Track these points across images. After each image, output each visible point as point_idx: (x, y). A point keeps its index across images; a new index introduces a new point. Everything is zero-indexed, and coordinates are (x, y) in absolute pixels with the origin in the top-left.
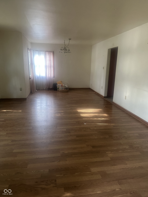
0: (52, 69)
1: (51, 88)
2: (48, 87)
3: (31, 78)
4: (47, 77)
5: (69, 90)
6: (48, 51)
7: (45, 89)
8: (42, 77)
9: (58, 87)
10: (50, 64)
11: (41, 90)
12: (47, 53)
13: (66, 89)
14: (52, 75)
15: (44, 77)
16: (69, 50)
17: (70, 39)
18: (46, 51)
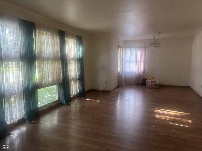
0: (143, 64)
1: (140, 83)
2: (136, 83)
3: (119, 73)
4: (137, 72)
5: (160, 87)
6: (139, 47)
7: (134, 84)
8: (132, 72)
9: (147, 83)
10: (141, 60)
11: (130, 85)
12: (138, 49)
13: (156, 85)
14: (142, 71)
15: (133, 72)
16: (159, 44)
17: (159, 33)
18: (137, 47)
